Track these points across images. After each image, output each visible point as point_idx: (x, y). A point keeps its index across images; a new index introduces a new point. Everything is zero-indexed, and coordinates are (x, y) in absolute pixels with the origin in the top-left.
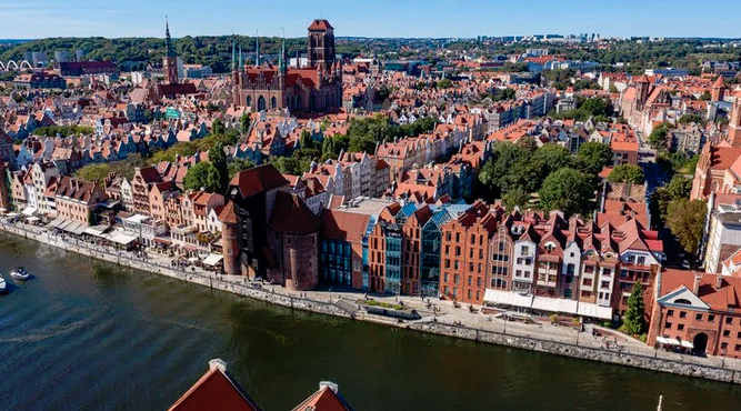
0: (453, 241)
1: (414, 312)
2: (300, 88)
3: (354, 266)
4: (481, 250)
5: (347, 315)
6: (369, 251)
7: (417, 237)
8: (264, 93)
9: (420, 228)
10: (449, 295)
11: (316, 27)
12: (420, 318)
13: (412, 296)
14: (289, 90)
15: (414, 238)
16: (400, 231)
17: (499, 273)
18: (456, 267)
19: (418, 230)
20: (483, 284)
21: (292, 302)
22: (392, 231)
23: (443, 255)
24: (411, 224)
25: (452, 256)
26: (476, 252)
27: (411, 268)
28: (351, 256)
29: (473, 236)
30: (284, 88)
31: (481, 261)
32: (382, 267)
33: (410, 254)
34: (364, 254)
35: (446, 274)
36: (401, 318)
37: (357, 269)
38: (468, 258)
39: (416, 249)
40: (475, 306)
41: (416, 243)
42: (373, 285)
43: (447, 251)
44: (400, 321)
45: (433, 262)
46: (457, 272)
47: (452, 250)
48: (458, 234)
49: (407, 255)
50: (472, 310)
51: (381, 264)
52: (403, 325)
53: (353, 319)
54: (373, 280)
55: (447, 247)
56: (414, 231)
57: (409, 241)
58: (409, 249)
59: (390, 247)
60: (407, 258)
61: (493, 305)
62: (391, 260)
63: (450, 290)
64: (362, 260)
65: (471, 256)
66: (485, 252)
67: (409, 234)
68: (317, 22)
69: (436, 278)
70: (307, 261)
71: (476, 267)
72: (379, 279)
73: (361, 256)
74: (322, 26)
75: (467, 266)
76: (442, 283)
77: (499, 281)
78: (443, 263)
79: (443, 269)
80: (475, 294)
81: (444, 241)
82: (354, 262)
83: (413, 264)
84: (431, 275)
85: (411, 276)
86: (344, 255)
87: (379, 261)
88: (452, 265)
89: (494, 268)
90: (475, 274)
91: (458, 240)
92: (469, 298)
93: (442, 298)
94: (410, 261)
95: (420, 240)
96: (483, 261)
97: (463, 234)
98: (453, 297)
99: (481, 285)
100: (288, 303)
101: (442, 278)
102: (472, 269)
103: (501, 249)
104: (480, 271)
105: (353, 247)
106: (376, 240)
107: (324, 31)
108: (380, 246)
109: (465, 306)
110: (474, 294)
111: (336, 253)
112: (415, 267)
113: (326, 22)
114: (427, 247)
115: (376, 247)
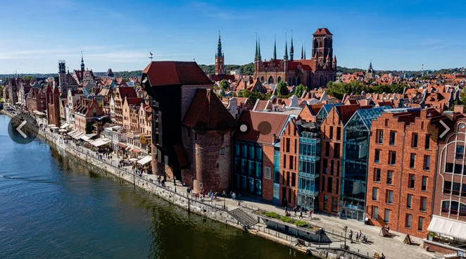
0: (386, 142)
1: (322, 232)
2: (299, 71)
3: (265, 172)
4: (426, 157)
5: (240, 227)
6: (281, 154)
7: (338, 138)
8: (273, 74)
9: (342, 126)
10: (379, 219)
11: (319, 33)
12: (330, 242)
13: (329, 215)
14: (291, 72)
15: (334, 140)
16: (317, 130)
17: (456, 193)
18: (389, 181)
19: (339, 129)
20: (428, 207)
21: (189, 203)
22: (308, 130)
23: (371, 164)
24: (331, 120)
25: (383, 164)
26: (419, 160)
27: (330, 179)
28: (262, 161)
29: (415, 136)
30: (288, 70)
31: (426, 173)
32: (294, 174)
33: (330, 160)
34: (276, 158)
35: (374, 189)
36: (302, 238)
37: (268, 176)
38: (406, 166)
39: (337, 154)
40: (414, 239)
41: (337, 145)
42: (284, 196)
43: (377, 158)
44: (301, 243)
45: (358, 171)
46: (389, 188)
47: (384, 156)
48: (392, 134)
49: (325, 161)
50: (408, 241)
51: (293, 171)
52: (303, 249)
53: (245, 232)
54: (283, 190)
55: (377, 152)
56: (335, 130)
57: (328, 144)
58: (327, 154)
59: (304, 149)
60: (325, 166)
61: (443, 241)
62: (306, 167)
63: (379, 211)
64: (273, 166)
65: (412, 165)
66: (432, 159)
67: (328, 134)
68: (320, 30)
69: (362, 195)
70: (215, 162)
71: (418, 183)
72: (290, 190)
73: (272, 161)
74: (324, 32)
75: (406, 179)
76: (369, 202)
77: (455, 204)
78: (370, 174)
79: (371, 183)
80: (416, 222)
81: (373, 145)
82: (265, 168)
83: (332, 174)
84: (355, 190)
85: (330, 190)
86: (256, 159)
87: (291, 168)
88: (383, 176)
89: (447, 184)
90: (417, 193)
91: (392, 142)
92: (407, 226)
93: (368, 223)
94: (328, 170)
95: (341, 142)
96: (430, 173)
97: (400, 132)
98: (383, 222)
99: (425, 209)
100: (185, 205)
101: (369, 194)
102: (412, 184)
103: (459, 156)
104: (424, 188)
105: (265, 149)
106: (288, 140)
107: (324, 35)
108: (292, 147)
109: (401, 237)
110: (413, 221)
111: (249, 157)
112: (334, 179)
113: (326, 30)
114: (352, 152)
115: (288, 150)
